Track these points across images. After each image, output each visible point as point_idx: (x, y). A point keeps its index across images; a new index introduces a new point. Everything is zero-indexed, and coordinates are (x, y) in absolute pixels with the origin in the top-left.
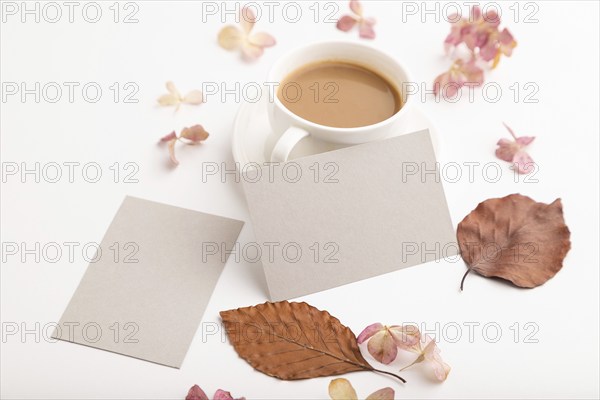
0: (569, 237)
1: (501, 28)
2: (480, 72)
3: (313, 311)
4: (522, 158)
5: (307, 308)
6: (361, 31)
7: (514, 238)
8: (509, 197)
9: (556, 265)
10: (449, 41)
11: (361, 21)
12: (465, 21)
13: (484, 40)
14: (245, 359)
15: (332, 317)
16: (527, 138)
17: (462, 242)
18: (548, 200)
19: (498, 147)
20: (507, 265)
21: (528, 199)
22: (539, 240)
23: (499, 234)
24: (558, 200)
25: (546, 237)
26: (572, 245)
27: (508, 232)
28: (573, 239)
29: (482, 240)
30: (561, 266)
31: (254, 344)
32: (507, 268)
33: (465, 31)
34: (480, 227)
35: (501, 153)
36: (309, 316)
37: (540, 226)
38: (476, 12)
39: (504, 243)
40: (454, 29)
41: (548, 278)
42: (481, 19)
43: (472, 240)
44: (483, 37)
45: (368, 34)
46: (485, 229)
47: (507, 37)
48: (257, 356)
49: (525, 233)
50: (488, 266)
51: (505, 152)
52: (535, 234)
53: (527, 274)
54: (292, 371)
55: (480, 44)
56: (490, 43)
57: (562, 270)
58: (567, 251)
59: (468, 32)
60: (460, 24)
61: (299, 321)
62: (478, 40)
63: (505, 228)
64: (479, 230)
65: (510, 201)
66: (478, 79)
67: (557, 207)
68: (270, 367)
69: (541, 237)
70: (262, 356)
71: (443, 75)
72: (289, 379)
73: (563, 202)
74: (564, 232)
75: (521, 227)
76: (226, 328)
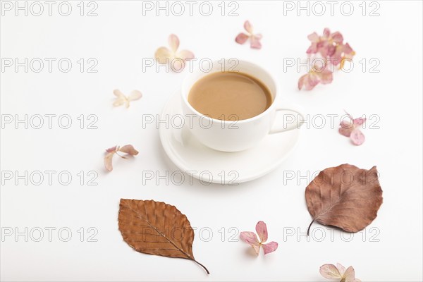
0: (381, 194)
1: (344, 43)
2: (330, 73)
3: (178, 214)
4: (356, 135)
5: (175, 211)
6: (252, 44)
7: (344, 196)
8: (341, 166)
9: (372, 215)
10: (309, 52)
11: (252, 36)
12: (320, 38)
13: (332, 51)
14: (121, 231)
15: (187, 220)
16: (360, 119)
17: (309, 200)
18: (368, 167)
19: (340, 127)
20: (339, 216)
21: (354, 167)
22: (362, 197)
23: (334, 194)
24: (374, 167)
25: (366, 195)
26: (384, 200)
27: (340, 192)
28: (384, 195)
29: (323, 198)
30: (376, 215)
31: (131, 224)
32: (339, 219)
33: (319, 45)
34: (321, 189)
35: (343, 131)
36: (174, 216)
37: (361, 186)
38: (327, 32)
39: (337, 199)
40: (312, 43)
41: (367, 224)
42: (330, 38)
43: (315, 199)
44: (332, 49)
45: (256, 45)
46: (324, 190)
47: (348, 49)
48: (129, 232)
49: (352, 193)
50: (326, 217)
51: (345, 130)
52: (359, 193)
53: (353, 222)
54: (145, 247)
55: (330, 54)
56: (337, 53)
57: (377, 218)
58: (380, 205)
59: (322, 46)
60: (317, 40)
61: (166, 217)
62: (329, 51)
63: (338, 189)
64: (320, 191)
65: (341, 169)
66: (329, 78)
67: (374, 173)
68: (133, 241)
69: (363, 194)
70: (132, 232)
71: (305, 76)
72: (140, 252)
73: (378, 169)
74: (378, 190)
75: (348, 188)
76: (120, 209)
